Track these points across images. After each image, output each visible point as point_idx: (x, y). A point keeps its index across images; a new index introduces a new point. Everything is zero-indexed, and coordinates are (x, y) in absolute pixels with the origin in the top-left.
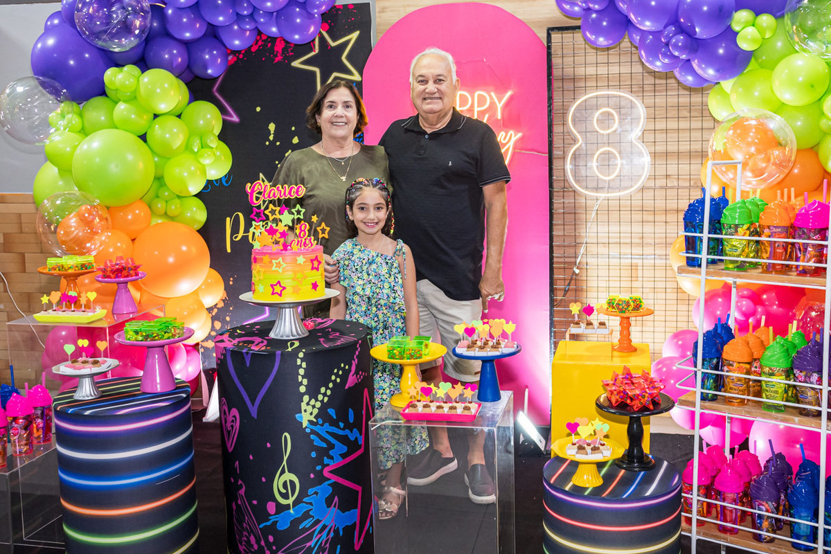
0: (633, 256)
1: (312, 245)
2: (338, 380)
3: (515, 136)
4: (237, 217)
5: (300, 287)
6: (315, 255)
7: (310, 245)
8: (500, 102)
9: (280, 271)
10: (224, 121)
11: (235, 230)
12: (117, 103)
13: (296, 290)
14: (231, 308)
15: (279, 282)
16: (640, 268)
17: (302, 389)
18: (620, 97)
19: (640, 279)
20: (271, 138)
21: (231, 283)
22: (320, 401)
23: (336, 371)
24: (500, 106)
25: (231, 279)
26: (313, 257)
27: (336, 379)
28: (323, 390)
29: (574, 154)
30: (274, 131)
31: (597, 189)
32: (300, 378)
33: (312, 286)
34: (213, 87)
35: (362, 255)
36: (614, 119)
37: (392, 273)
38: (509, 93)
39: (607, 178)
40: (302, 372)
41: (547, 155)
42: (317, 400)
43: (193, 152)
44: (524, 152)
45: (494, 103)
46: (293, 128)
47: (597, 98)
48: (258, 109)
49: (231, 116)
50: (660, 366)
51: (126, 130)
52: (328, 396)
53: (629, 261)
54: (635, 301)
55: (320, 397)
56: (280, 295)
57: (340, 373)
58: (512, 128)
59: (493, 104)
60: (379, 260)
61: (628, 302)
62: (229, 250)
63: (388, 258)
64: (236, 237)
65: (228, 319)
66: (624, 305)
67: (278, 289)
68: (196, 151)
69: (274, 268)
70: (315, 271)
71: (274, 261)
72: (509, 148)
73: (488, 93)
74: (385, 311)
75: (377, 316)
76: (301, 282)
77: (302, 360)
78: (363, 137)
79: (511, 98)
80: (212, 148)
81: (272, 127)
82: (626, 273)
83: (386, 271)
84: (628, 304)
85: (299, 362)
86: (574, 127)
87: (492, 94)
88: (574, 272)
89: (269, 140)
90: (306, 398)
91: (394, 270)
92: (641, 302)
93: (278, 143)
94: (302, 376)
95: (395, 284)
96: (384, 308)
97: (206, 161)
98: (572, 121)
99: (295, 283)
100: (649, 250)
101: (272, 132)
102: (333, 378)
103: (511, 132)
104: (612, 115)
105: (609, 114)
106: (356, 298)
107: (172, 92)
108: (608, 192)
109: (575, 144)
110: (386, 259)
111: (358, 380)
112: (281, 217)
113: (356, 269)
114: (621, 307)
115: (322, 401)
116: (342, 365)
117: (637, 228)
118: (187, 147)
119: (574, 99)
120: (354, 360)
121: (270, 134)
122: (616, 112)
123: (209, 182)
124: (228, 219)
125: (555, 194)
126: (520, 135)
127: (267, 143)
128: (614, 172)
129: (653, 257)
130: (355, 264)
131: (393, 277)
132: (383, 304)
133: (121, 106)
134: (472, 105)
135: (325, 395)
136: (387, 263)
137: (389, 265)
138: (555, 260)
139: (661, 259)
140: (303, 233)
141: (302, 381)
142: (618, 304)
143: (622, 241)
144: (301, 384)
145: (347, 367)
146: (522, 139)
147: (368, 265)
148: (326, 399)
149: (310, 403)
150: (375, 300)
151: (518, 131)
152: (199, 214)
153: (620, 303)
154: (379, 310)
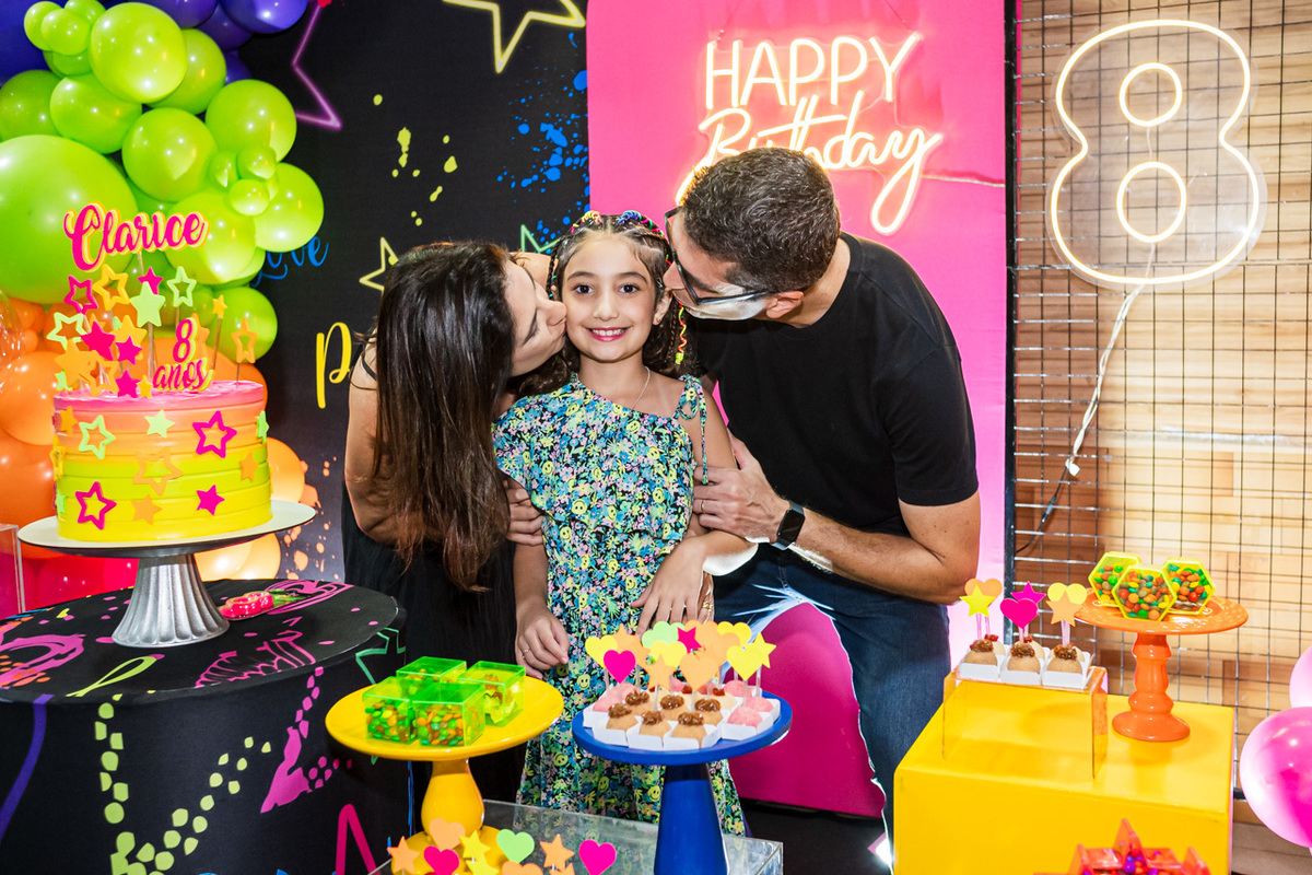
0: (1216, 436)
1: (201, 381)
2: (234, 787)
3: (926, 140)
4: (338, 331)
5: (156, 502)
6: (214, 411)
7: (196, 383)
8: (890, 60)
9: (100, 453)
10: (301, 125)
11: (333, 361)
12: (60, 79)
13: (146, 511)
14: (326, 527)
15: (96, 488)
16: (1237, 465)
17: (114, 813)
18: (1189, 33)
19: (1237, 493)
20: (403, 161)
21: (326, 473)
22: (172, 851)
23: (224, 760)
24: (891, 69)
25: (327, 464)
26: (205, 415)
27: (224, 786)
28: (180, 817)
29: (1069, 181)
30: (410, 146)
31: (1128, 267)
32: (106, 781)
33: (198, 501)
34: (292, 55)
35: (590, 418)
36: (1173, 92)
37: (672, 461)
38: (912, 40)
39: (1151, 240)
40: (110, 761)
41: (1003, 186)
42: (160, 847)
43: (219, 187)
44: (947, 179)
45: (878, 63)
46: (446, 139)
47: (1129, 38)
48: (378, 100)
49: (327, 117)
50: (1282, 731)
51: (74, 140)
52: (196, 836)
53: (1207, 447)
54: (1184, 577)
55: (172, 839)
56: (100, 524)
57: (242, 764)
58: (917, 123)
59: (874, 65)
60: (633, 428)
61: (1160, 582)
62: (322, 404)
63: (660, 422)
64: (335, 376)
65: (320, 548)
66: (1143, 592)
67: (94, 507)
68: (226, 185)
69: (83, 447)
70: (210, 456)
71: (83, 426)
72: (911, 170)
73: (863, 38)
74: (644, 571)
75: (620, 583)
76: (160, 491)
77: (112, 726)
78: (587, 154)
79: (918, 52)
80: (261, 180)
81: (404, 137)
82: (1197, 477)
83: (658, 456)
84: (1160, 590)
85: (101, 731)
86: (1071, 117)
87: (873, 41)
88: (1066, 470)
89: (398, 166)
90: (126, 841)
91: (678, 454)
92: (1204, 582)
93: (416, 173)
94: (110, 773)
95: (679, 491)
96: (640, 561)
97: (250, 207)
98: (1064, 99)
99: (143, 491)
100: (1258, 422)
101: (405, 148)
102: (216, 780)
103: (917, 132)
104: (1169, 82)
105: (1158, 78)
106: (567, 535)
107: (165, 56)
108: (1153, 274)
109: (1072, 156)
110: (654, 425)
111: (312, 783)
112: (134, 301)
113: (575, 457)
114: (1133, 598)
115: (178, 852)
116: (249, 742)
117: (1228, 367)
118: (209, 178)
119: (1071, 44)
120: (296, 726)
121: (401, 154)
122: (1178, 72)
123: (271, 257)
124: (320, 337)
125: (1022, 284)
126: (937, 138)
127: (395, 173)
128: (1168, 225)
129: (1271, 438)
130: (574, 443)
131: (673, 472)
132: (637, 549)
133: (67, 86)
134: (827, 72)
135: (186, 831)
136: (658, 436)
137: (666, 440)
138: (1020, 441)
139: (1295, 445)
140: (183, 347)
141: (111, 790)
142: (1125, 589)
143: (1188, 397)
144: (109, 797)
145: (266, 748)
146: (942, 148)
147: (602, 443)
148: (191, 845)
149: (140, 856)
150: (617, 540)
151: (931, 128)
152: (259, 326)
153: (1134, 585)
154: (626, 566)
